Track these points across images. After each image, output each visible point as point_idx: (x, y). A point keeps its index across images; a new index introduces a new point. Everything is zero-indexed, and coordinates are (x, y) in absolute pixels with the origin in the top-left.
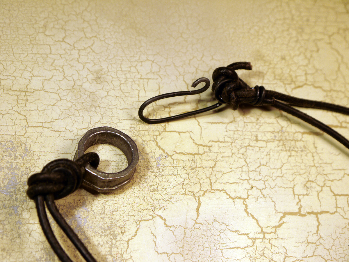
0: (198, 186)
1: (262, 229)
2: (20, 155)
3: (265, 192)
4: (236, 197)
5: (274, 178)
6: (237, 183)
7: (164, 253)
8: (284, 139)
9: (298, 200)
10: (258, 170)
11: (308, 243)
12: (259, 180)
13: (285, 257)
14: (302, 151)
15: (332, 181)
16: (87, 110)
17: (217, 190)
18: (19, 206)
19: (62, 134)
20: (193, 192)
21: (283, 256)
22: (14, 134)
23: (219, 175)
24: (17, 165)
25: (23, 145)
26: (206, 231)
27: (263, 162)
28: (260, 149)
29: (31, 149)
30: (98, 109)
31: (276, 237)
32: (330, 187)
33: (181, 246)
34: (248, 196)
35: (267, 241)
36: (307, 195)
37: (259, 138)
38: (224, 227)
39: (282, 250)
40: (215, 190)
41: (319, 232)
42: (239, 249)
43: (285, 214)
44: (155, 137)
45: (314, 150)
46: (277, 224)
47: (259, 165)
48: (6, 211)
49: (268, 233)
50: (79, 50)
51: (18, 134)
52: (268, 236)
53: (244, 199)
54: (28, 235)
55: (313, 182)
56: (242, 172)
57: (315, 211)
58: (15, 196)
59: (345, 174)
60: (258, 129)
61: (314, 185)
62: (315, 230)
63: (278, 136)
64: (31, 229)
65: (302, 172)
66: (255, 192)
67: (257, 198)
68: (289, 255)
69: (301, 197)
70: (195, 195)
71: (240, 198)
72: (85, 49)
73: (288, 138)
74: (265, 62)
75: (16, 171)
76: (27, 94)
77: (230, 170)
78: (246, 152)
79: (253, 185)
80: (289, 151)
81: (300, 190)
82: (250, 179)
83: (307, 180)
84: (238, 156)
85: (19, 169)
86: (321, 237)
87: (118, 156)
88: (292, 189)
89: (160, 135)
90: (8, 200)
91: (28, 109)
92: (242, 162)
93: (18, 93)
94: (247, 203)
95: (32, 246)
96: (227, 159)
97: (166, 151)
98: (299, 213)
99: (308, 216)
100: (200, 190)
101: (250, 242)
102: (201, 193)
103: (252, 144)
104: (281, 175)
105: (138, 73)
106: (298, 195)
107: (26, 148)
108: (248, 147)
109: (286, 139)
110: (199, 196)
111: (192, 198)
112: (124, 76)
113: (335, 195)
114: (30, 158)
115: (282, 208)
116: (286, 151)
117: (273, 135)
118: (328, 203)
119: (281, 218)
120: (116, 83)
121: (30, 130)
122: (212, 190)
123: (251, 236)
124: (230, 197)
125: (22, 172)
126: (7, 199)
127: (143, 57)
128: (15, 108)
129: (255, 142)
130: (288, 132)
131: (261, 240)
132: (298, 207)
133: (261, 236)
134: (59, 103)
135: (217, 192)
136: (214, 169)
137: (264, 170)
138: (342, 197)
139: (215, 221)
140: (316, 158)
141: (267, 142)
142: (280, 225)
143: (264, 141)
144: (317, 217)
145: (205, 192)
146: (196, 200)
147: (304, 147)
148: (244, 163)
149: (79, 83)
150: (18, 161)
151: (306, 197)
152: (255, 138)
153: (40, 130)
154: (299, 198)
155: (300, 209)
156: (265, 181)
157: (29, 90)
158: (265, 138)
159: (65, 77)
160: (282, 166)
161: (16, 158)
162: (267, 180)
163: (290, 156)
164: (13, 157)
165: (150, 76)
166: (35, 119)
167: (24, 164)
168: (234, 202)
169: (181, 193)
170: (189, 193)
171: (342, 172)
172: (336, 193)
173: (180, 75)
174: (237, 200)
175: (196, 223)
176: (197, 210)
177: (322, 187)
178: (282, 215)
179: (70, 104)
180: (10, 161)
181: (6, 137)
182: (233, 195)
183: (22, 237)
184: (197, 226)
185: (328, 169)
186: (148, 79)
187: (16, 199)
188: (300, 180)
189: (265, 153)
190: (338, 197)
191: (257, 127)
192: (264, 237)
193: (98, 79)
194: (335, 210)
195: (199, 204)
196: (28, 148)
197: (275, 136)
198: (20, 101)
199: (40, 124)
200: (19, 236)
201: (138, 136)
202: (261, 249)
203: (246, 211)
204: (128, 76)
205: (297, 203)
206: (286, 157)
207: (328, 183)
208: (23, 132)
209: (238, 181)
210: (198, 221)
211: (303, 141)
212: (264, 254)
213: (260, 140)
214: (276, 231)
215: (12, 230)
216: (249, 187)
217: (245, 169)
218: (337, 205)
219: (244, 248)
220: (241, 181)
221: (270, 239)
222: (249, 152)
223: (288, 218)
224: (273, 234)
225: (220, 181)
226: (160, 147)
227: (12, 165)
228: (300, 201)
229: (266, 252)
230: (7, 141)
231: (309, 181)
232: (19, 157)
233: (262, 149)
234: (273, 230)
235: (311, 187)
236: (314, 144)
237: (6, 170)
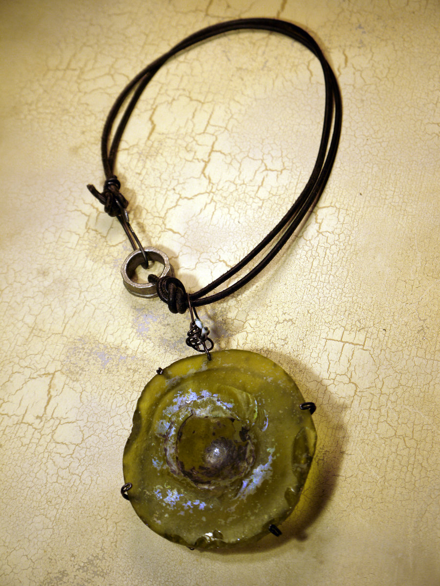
0: (157, 226)
1: (207, 192)
2: (82, 345)
3: (181, 181)
4: (177, 203)
5: (173, 171)
6: (166, 199)
7: (196, 264)
8: (146, 154)
9: (196, 161)
10: (162, 181)
11: (230, 164)
12: (170, 182)
13: (234, 183)
14: (161, 144)
15: (193, 131)
16: (66, 289)
17: (166, 214)
18: (121, 355)
19: (78, 311)
20: (160, 232)
21: (232, 184)
22: (63, 345)
23: (155, 210)
24: (89, 349)
25: (75, 341)
26: (192, 231)
27: (158, 175)
28: (148, 174)
29: (81, 336)
30: (69, 280)
31: (216, 185)
32: (197, 134)
33: (195, 252)
34: (179, 194)
35: (217, 192)
36: (195, 152)
37: (139, 172)
38: (194, 218)
39: (228, 184)
40: (165, 216)
41: (225, 153)
42: (215, 213)
43: (203, 172)
44: (108, 246)
45: (164, 136)
46: (208, 181)
47: (159, 179)
48: (121, 365)
49: (212, 189)
50: (15, 281)
51: (64, 343)
52: (214, 190)
53: (180, 197)
54: (145, 354)
55: (187, 145)
56: (159, 192)
57: (209, 151)
58: (112, 356)
59: (191, 120)
60: (132, 170)
61: (190, 145)
62: (223, 156)
63: (143, 158)
64: (141, 351)
65: (177, 150)
66: (178, 189)
67: (183, 189)
68: (233, 180)
69: (195, 157)
70: (163, 230)
71: (178, 200)
72: (15, 277)
73: (147, 151)
74: (80, 147)
75: (94, 351)
76: (36, 328)
77: (154, 201)
78: (145, 185)
79: (172, 187)
80: (157, 153)
81: (189, 156)
82: (167, 189)
83: (184, 149)
84: (146, 191)
85: (93, 348)
86: (230, 154)
87: (112, 276)
88: (187, 162)
89: (107, 242)
90: (114, 361)
91: (48, 331)
92: (152, 191)
93: (32, 334)
94: (185, 196)
95: (154, 353)
96: (145, 200)
97: (121, 241)
98: (207, 163)
99: (211, 157)
100: (160, 226)
101: (213, 204)
102: (163, 226)
103: (141, 178)
104: (173, 166)
105: (51, 243)
106: (193, 158)
107: (79, 340)
108: (143, 182)
109: (148, 153)
110: (165, 228)
111: (163, 234)
112: (50, 255)
113: (204, 133)
114: (87, 339)
115: (198, 173)
116: (156, 156)
117: (141, 161)
118: (208, 140)
119: (205, 176)
120: (53, 261)
121: (65, 333)
122: (164, 218)
123: (209, 202)
124: (175, 207)
125: (96, 346)
126: (112, 362)
127: (40, 236)
128: (44, 339)
129: (141, 176)
130: (143, 150)
131: (214, 196)
132: (201, 162)
133: (212, 194)
134: (53, 307)
135: (167, 215)
136: (149, 211)
137: (164, 176)
138: (208, 128)
139: (187, 223)
140: (171, 136)
141: (144, 167)
142: (210, 179)
143: (142, 169)
144: (214, 151)
145: (163, 223)
146: (166, 231)
147: (159, 141)
148: (153, 189)
149: (42, 289)
150: (86, 348)
151: (197, 154)
152: (138, 175)
153: (68, 326)
154: (195, 159)
155: (204, 161)
156: (173, 179)
157: (33, 326)
158: (141, 168)
159: (33, 298)
160: (167, 163)
161: (83, 348)
162: (173, 177)
163: (162, 154)
164: (81, 350)
165: (57, 235)
166: (58, 328)
167: (90, 344)
168: (179, 205)
169: (157, 240)
170: (159, 235)
171: (189, 121)
172: (202, 131)
173: (65, 213)
174: (179, 203)
175: (183, 236)
176: (175, 233)
177: (194, 140)
178: (202, 175)
179: (57, 300)
180: (84, 353)
181: (63, 352)
182: (174, 204)
183: (144, 359)
184: (186, 236)
185: (183, 131)
186: (59, 237)
187: (115, 355)
188: (183, 154)
189: (152, 171)
190: (206, 131)
191: (130, 170)
192: (213, 193)
193: (44, 273)
194: (214, 138)
195: (171, 230)
196: (79, 338)
197: (143, 160)
198: (40, 335)
199: (64, 324)
200: (144, 360)
201: (102, 257)
202: (221, 197)
203: (189, 199)
204: (51, 251)
205: (199, 162)
206: (162, 157)
207: (193, 134)
208: (65, 339)
209: (165, 197)
210: (183, 235)
211: (154, 141)
212: (225, 197)
213: (141, 171)
214: (212, 183)
215: (137, 364)
216: (173, 191)
217: (158, 190)
218: (211, 134)
219: (215, 209)
220: (166, 195)
221: (217, 189)
222: (147, 182)
223: (207, 172)
224: (214, 186)
225: (159, 210)
226: (117, 245)
227: (88, 353)
228: (198, 159)
229: (224, 195)
230: (68, 352)
231: (186, 148)
232: (84, 346)
233: (149, 173)
234: (211, 185)
235: (191, 148)
236: (159, 134)
237: (90, 358)
